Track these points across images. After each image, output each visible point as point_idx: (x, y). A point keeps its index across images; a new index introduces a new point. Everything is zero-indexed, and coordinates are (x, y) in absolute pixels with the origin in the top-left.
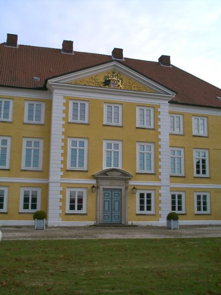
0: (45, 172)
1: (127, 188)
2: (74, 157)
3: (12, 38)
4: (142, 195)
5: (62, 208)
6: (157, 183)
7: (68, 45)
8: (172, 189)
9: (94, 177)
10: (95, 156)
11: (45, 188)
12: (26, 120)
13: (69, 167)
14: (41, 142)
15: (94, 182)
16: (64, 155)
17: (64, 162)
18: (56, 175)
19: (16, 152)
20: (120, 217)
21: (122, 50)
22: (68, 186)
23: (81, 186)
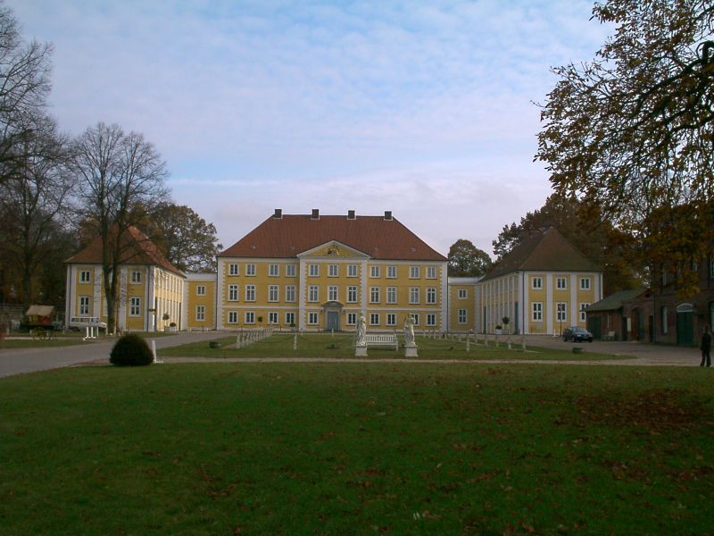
0: (297, 304)
1: (341, 311)
2: (312, 296)
3: (278, 212)
4: (350, 315)
5: (306, 321)
6: (358, 308)
7: (316, 212)
9: (322, 306)
10: (324, 295)
11: (297, 311)
12: (286, 275)
13: (309, 301)
14: (295, 287)
15: (322, 308)
16: (307, 294)
17: (306, 298)
18: (302, 305)
19: (282, 293)
20: (338, 327)
21: (354, 211)
22: (309, 310)
23: (316, 310)
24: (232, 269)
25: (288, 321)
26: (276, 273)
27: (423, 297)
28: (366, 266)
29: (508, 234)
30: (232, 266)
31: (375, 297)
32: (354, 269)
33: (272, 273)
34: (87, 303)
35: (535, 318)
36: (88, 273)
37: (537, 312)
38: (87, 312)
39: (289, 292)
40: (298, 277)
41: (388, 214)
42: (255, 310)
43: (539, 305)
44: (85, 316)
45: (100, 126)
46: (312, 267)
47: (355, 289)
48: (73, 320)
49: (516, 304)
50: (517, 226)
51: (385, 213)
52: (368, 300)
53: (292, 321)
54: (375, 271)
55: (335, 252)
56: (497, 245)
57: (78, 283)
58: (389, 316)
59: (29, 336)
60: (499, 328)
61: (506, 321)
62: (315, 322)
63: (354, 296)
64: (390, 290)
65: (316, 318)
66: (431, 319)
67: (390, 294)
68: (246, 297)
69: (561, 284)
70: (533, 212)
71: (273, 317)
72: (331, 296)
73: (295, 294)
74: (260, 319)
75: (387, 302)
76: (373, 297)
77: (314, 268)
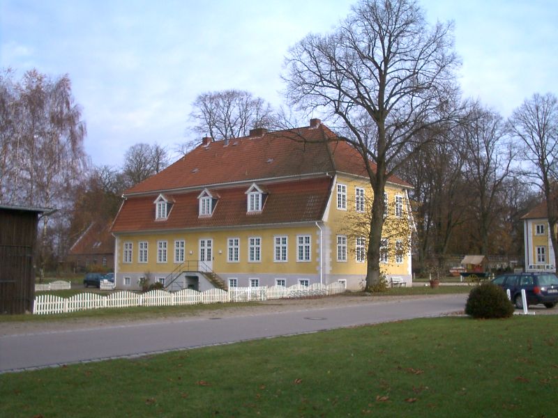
34: (543, 252)
36: (542, 227)
38: (543, 260)
44: (541, 263)
45: (536, 97)
48: (531, 267)
57: (534, 236)
59: (460, 282)
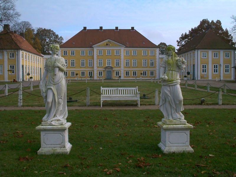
0: (93, 67)
1: (112, 70)
2: (99, 64)
3: (85, 28)
4: (116, 72)
5: (97, 75)
6: (120, 69)
7: (101, 28)
8: (124, 70)
9: (104, 68)
10: (105, 63)
11: (93, 71)
12: (88, 55)
13: (98, 66)
14: (92, 60)
15: (104, 69)
16: (97, 63)
17: (97, 65)
18: (95, 68)
19: (87, 63)
20: (111, 77)
21: (118, 27)
22: (98, 70)
23: (101, 70)
24: (64, 53)
25: (90, 75)
26: (84, 54)
27: (148, 64)
28: (123, 51)
29: (183, 37)
30: (64, 51)
31: (127, 64)
32: (118, 52)
33: (82, 54)
35: (203, 72)
37: (204, 69)
39: (89, 62)
40: (93, 56)
41: (133, 28)
42: (75, 70)
43: (205, 66)
46: (99, 51)
47: (118, 60)
49: (194, 65)
50: (187, 34)
51: (132, 27)
52: (124, 66)
53: (91, 75)
54: (127, 53)
55: (109, 44)
56: (178, 42)
58: (134, 72)
60: (185, 77)
61: (188, 73)
62: (101, 75)
63: (118, 64)
64: (134, 61)
65: (101, 74)
66: (152, 73)
67: (134, 62)
68: (71, 65)
69: (216, 55)
70: (193, 28)
71: (83, 74)
72: (108, 64)
73: (92, 63)
74: (77, 74)
75: (133, 66)
76: (126, 64)
77: (100, 52)
